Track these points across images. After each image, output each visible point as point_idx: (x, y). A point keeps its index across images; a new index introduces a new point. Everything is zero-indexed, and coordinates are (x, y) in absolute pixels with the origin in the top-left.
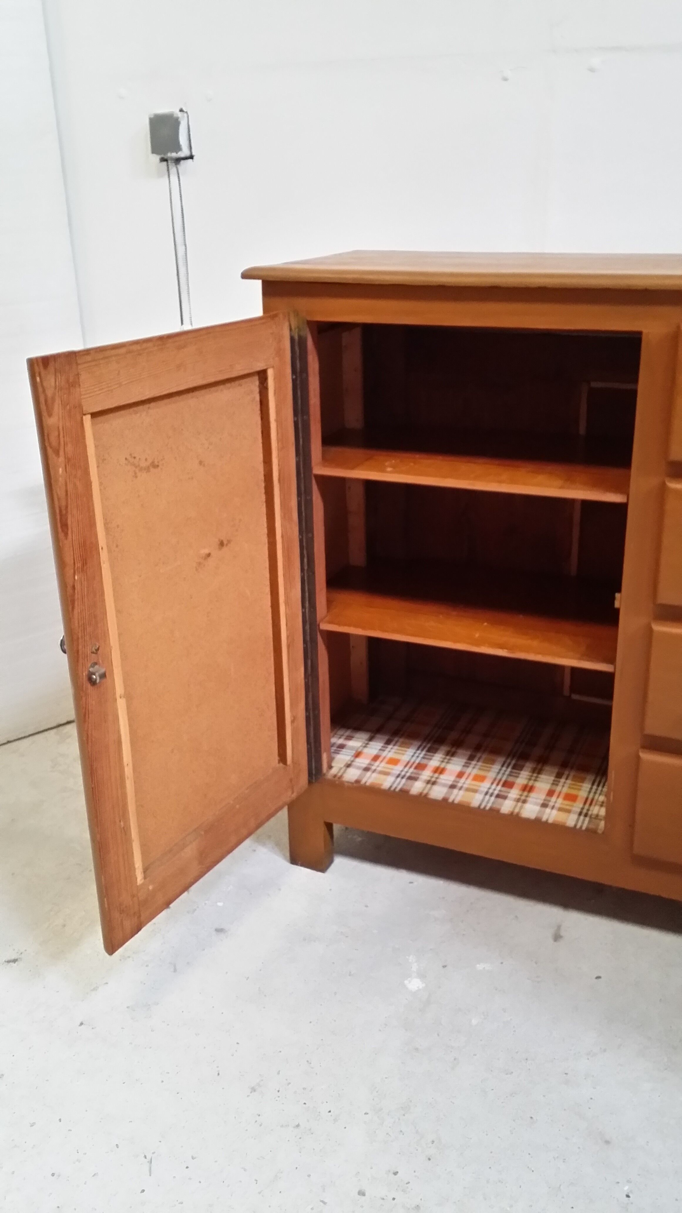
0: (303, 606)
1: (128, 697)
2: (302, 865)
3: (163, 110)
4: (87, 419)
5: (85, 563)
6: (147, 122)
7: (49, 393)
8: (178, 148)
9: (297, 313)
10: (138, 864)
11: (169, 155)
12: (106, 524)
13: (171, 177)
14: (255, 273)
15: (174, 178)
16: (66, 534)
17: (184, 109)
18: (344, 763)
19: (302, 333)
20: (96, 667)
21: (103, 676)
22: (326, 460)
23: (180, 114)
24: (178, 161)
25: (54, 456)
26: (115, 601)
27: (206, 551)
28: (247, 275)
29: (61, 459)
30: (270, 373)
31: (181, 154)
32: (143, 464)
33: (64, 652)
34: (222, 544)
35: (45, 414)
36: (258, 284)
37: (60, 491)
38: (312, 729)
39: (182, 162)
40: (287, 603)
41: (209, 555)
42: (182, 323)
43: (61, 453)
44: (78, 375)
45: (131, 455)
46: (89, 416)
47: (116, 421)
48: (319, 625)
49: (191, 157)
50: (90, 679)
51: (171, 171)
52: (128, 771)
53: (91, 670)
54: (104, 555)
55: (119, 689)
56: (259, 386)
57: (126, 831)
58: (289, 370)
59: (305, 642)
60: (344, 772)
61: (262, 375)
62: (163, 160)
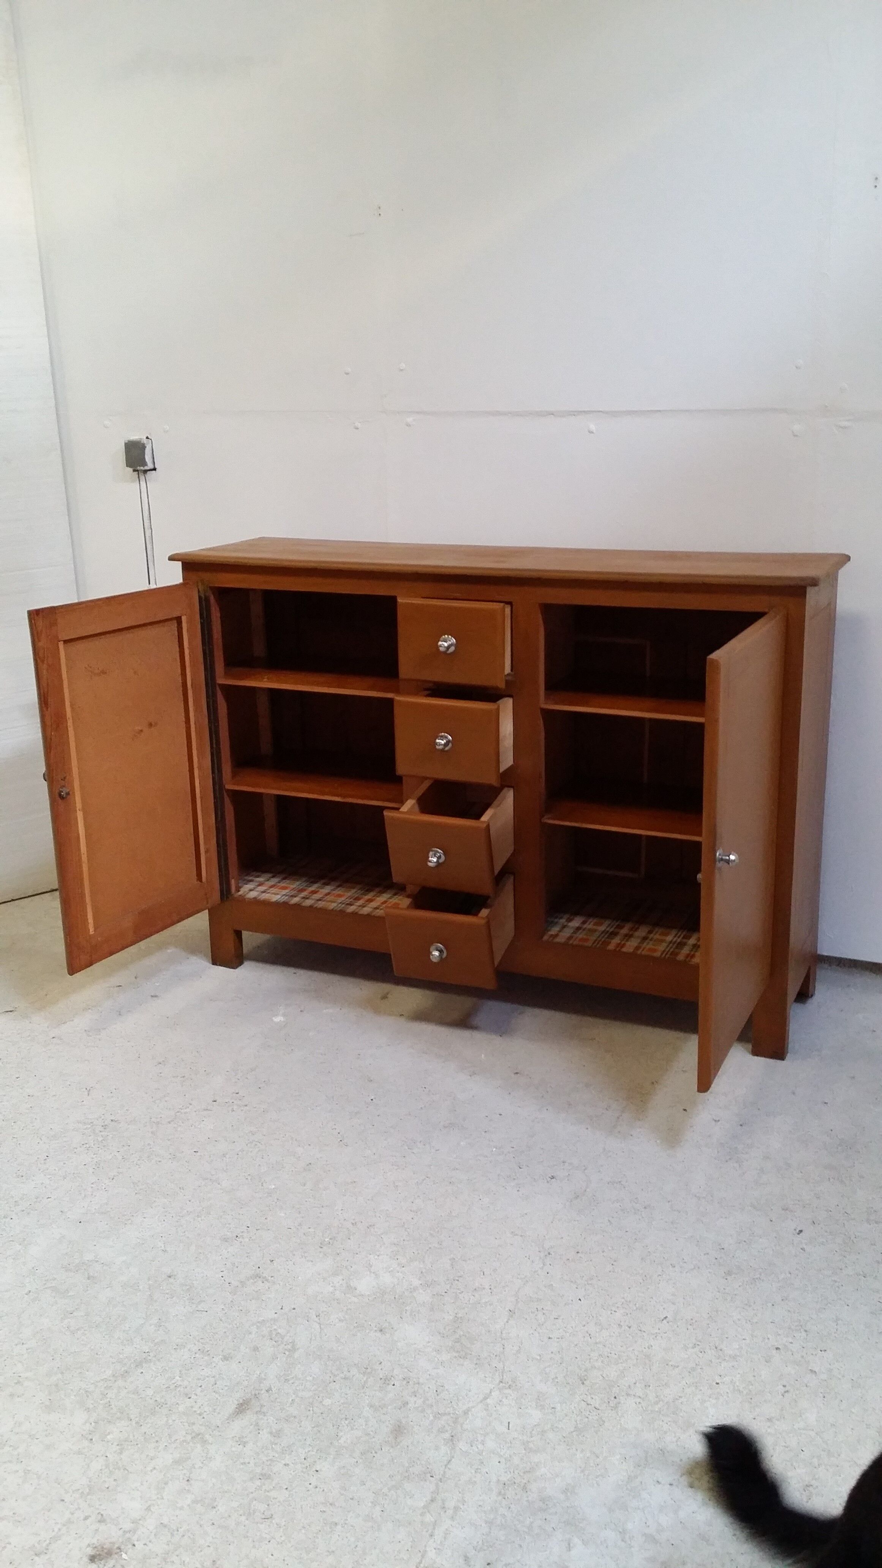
0: (213, 772)
1: (84, 810)
2: (220, 965)
3: (134, 437)
4: (61, 645)
5: (58, 726)
6: (124, 444)
7: (39, 629)
8: (145, 464)
9: (202, 581)
10: (90, 920)
11: (138, 468)
12: (72, 706)
13: (141, 482)
14: (176, 557)
15: (143, 483)
16: (47, 708)
17: (149, 437)
18: (248, 889)
19: (207, 594)
20: (64, 788)
21: (68, 794)
22: (227, 674)
23: (145, 441)
24: (145, 472)
25: (41, 663)
26: (77, 755)
27: (140, 728)
28: (171, 559)
29: (45, 666)
30: (184, 619)
31: (146, 468)
32: (97, 671)
33: (46, 780)
34: (150, 725)
35: (36, 640)
36: (178, 565)
37: (44, 683)
38: (223, 860)
39: (148, 472)
40: (200, 768)
41: (141, 731)
42: (149, 584)
43: (45, 662)
44: (57, 620)
45: (88, 665)
46: (62, 642)
47: (80, 646)
48: (224, 786)
49: (155, 469)
50: (60, 795)
51: (140, 478)
52: (84, 858)
53: (61, 789)
54: (70, 723)
55: (79, 805)
56: (177, 627)
57: (82, 896)
58: (198, 616)
59: (215, 797)
60: (248, 893)
61: (179, 620)
62: (134, 471)
